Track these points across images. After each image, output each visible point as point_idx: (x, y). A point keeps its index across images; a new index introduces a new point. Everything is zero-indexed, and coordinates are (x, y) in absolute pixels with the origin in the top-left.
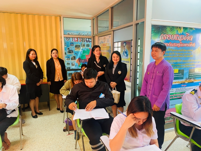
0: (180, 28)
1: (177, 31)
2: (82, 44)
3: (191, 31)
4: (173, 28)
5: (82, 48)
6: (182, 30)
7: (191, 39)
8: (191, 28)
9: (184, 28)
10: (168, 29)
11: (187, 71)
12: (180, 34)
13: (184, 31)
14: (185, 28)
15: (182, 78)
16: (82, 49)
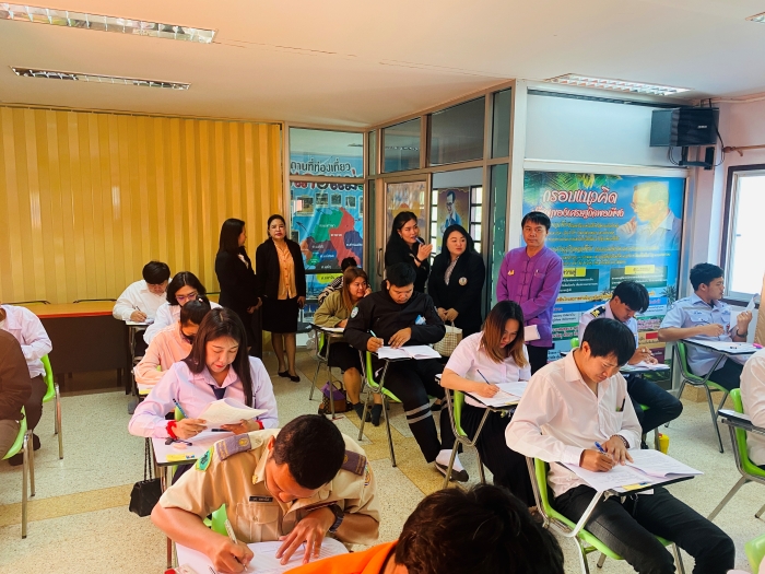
0: (587, 175)
1: (582, 182)
2: (318, 195)
3: (613, 182)
4: (571, 177)
5: (317, 206)
6: (593, 180)
7: (615, 200)
8: (614, 177)
9: (596, 175)
10: (561, 180)
11: (605, 273)
12: (588, 191)
13: (597, 182)
14: (599, 177)
15: (595, 289)
16: (319, 210)
